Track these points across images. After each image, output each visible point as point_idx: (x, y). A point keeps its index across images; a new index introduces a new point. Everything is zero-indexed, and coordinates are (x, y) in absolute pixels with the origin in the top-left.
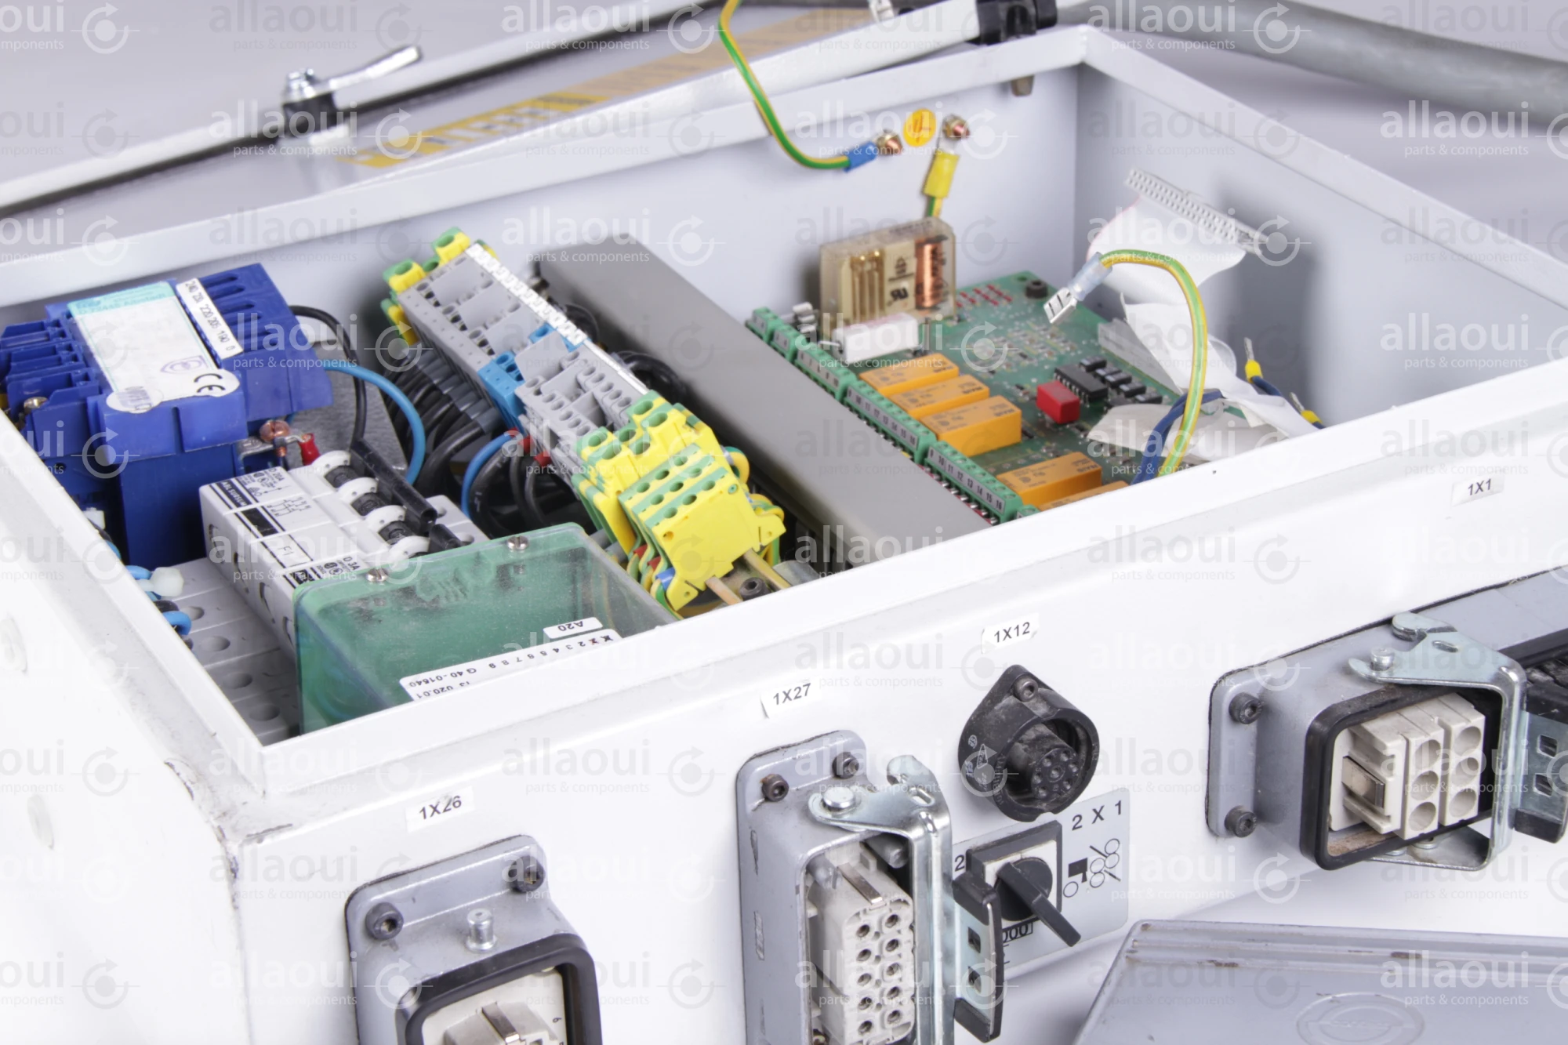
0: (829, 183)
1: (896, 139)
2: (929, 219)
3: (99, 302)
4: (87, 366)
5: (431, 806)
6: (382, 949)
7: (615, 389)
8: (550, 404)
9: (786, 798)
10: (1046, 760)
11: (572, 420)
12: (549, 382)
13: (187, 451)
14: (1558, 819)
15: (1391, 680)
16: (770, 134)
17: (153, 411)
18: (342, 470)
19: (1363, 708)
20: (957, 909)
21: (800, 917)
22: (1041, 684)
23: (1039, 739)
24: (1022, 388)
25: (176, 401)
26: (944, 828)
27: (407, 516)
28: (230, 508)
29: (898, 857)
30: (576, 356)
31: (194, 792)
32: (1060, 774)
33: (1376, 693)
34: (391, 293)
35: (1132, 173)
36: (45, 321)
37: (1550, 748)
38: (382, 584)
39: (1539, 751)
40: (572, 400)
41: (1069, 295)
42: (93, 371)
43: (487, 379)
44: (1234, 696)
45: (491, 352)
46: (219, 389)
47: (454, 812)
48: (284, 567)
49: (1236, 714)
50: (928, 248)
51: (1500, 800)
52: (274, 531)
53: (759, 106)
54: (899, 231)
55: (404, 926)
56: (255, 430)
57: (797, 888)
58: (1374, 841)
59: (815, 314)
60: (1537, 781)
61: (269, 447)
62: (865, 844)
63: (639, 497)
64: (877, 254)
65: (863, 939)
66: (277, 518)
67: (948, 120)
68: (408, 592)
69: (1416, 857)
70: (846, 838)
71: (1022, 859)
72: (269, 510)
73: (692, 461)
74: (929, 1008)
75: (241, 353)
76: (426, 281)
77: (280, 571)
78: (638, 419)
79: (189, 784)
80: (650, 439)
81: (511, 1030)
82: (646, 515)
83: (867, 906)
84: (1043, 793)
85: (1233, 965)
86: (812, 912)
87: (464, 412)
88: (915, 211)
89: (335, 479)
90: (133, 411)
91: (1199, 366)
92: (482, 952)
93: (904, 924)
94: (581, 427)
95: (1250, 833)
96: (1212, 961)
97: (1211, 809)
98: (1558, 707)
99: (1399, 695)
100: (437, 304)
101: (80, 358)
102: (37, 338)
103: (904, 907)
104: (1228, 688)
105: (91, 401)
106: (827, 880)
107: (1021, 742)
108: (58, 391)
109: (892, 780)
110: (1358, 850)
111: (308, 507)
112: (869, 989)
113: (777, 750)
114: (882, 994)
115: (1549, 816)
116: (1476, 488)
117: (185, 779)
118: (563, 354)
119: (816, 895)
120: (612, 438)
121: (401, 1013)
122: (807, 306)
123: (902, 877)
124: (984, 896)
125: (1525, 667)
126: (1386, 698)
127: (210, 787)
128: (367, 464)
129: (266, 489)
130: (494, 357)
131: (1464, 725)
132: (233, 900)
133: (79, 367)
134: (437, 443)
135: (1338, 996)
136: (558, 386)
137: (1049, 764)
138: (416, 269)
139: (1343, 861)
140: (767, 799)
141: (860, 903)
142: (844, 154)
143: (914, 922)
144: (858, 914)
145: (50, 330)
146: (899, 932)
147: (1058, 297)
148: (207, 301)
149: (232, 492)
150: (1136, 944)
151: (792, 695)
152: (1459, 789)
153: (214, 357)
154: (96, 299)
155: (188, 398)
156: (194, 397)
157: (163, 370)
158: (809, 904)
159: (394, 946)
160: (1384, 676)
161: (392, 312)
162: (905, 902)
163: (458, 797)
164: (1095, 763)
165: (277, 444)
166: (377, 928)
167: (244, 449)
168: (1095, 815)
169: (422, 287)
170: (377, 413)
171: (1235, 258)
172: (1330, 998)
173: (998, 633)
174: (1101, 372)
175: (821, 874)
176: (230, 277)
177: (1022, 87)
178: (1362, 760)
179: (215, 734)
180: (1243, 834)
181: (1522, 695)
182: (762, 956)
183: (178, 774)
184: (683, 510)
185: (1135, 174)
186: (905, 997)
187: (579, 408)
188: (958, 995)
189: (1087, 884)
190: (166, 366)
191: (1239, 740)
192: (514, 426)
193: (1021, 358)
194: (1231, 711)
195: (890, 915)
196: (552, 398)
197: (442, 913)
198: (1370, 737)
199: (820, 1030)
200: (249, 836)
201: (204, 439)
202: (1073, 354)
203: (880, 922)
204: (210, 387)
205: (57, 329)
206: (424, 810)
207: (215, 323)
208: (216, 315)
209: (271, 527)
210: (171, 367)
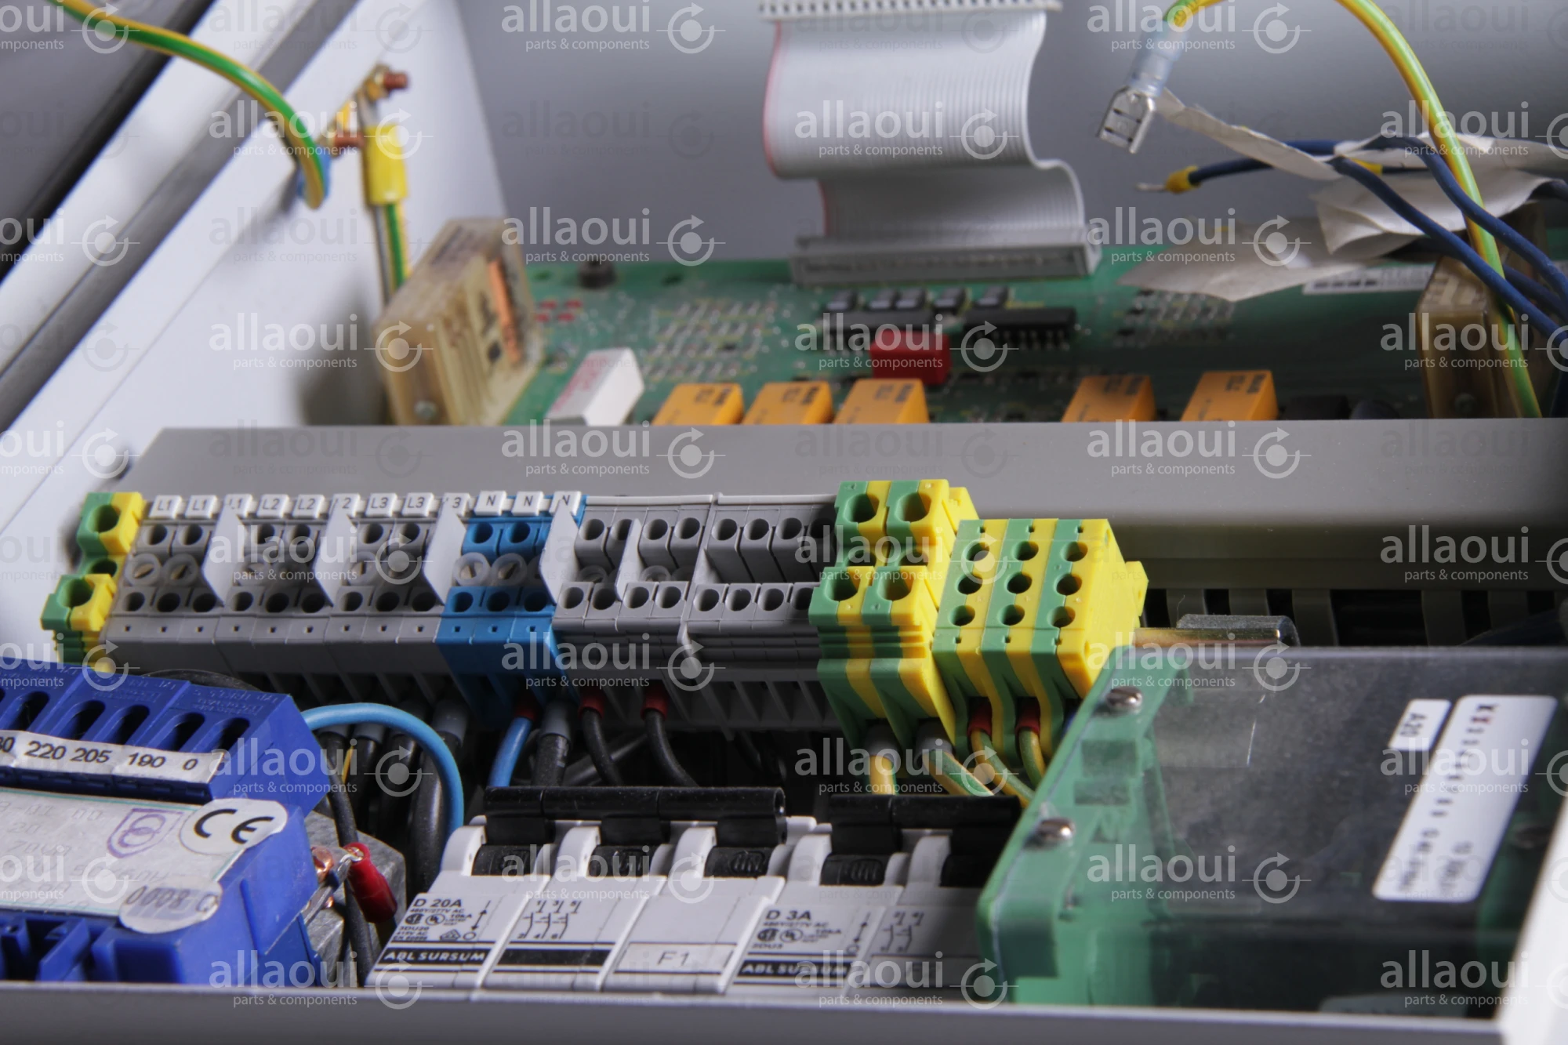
13: (265, 952)
17: (225, 902)
52: (601, 953)
61: (327, 894)
90: (203, 917)
207: (92, 755)
208: (73, 745)
209: (583, 952)
210: (126, 845)
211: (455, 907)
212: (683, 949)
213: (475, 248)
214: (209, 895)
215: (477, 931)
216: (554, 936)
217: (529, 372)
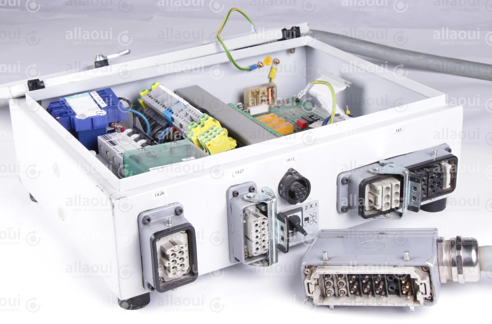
0: (246, 74)
1: (262, 63)
2: (270, 83)
3: (72, 97)
4: (70, 109)
5: (157, 194)
6: (146, 226)
7: (196, 114)
8: (180, 118)
9: (238, 196)
10: (298, 189)
11: (186, 121)
12: (180, 113)
13: (94, 129)
14: (418, 206)
15: (378, 173)
16: (230, 61)
17: (87, 119)
18: (131, 133)
19: (372, 179)
20: (278, 221)
21: (242, 222)
22: (297, 172)
23: (297, 184)
24: (293, 121)
25: (92, 117)
26: (275, 201)
27: (147, 142)
28: (105, 140)
29: (264, 208)
30: (186, 107)
31: (103, 191)
32: (302, 193)
33: (375, 176)
34: (140, 97)
35: (319, 69)
36: (59, 101)
37: (416, 190)
38: (143, 151)
39: (413, 190)
40: (185, 117)
41: (303, 92)
42: (72, 111)
43: (165, 114)
44: (342, 178)
45: (165, 108)
46: (102, 114)
47: (162, 195)
48: (119, 152)
49: (343, 182)
50: (270, 89)
51: (404, 202)
52: (116, 145)
53: (228, 54)
54: (263, 85)
55: (151, 222)
56: (110, 125)
57: (241, 215)
58: (376, 212)
59: (243, 105)
60: (413, 198)
61: (113, 129)
62: (256, 205)
63: (202, 137)
64: (258, 90)
65: (257, 227)
66: (116, 142)
67: (274, 59)
68: (150, 153)
69: (386, 217)
70: (252, 204)
71: (293, 215)
72: (114, 141)
73: (215, 129)
74: (272, 245)
75: (107, 106)
76: (149, 93)
77: (118, 153)
78: (201, 119)
79: (102, 189)
80: (204, 124)
81: (176, 244)
82: (203, 141)
83: (257, 219)
84: (298, 197)
85: (342, 237)
86: (245, 222)
87: (159, 123)
88: (267, 81)
89: (129, 135)
90: (82, 119)
91: (334, 107)
92: (169, 226)
93: (266, 224)
94: (188, 123)
95: (347, 212)
96: (338, 236)
97: (338, 206)
98: (417, 179)
99: (380, 176)
100: (152, 98)
101: (69, 108)
102: (58, 105)
103: (266, 220)
104: (341, 176)
105: (72, 117)
106: (248, 213)
107: (293, 185)
108: (64, 115)
109: (263, 192)
110: (372, 214)
111: (123, 140)
112: (258, 240)
113: (236, 185)
114: (261, 241)
115: (416, 206)
116: (398, 130)
117: (101, 188)
118: (183, 107)
119: (246, 217)
120: (195, 124)
121: (151, 239)
122: (241, 103)
123: (265, 213)
124: (284, 217)
125: (410, 171)
126: (377, 177)
127: (107, 190)
128: (137, 131)
129: (113, 137)
130: (166, 109)
131: (396, 184)
132: (113, 214)
133: (68, 110)
134: (152, 130)
135: (366, 241)
136: (182, 114)
137: (299, 190)
138: (147, 91)
139: (369, 217)
140: (234, 196)
141: (255, 219)
142: (249, 67)
143: (268, 224)
144: (255, 221)
145: (61, 103)
146: (265, 226)
147: (301, 93)
148: (98, 95)
149: (105, 137)
150: (320, 234)
151: (240, 172)
152: (395, 199)
153: (100, 107)
154: (71, 96)
155: (95, 116)
156: (96, 116)
157: (88, 110)
158: (244, 220)
159: (149, 226)
160: (377, 172)
161: (141, 101)
162: (266, 219)
163: (163, 192)
164: (310, 191)
165: (115, 128)
166: (145, 221)
167: (107, 129)
168: (310, 206)
169: (148, 95)
170: (138, 123)
171: (344, 88)
172: (364, 242)
173: (287, 160)
174: (312, 117)
175: (247, 212)
176: (103, 91)
177: (292, 51)
178: (372, 192)
179: (107, 180)
180: (346, 212)
181: (409, 176)
182: (233, 235)
183: (99, 188)
184: (213, 139)
185: (320, 70)
186: (266, 242)
187: (187, 119)
188: (279, 243)
189: (309, 223)
190: (89, 110)
191: (344, 189)
192: (171, 125)
193: (293, 115)
194: (342, 182)
195: (263, 222)
196: (180, 117)
197: (160, 219)
198: (374, 186)
199: (247, 252)
200: (116, 198)
201: (98, 126)
202: (306, 114)
203: (260, 223)
204: (100, 114)
205: (62, 103)
206: (156, 195)
207: (100, 100)
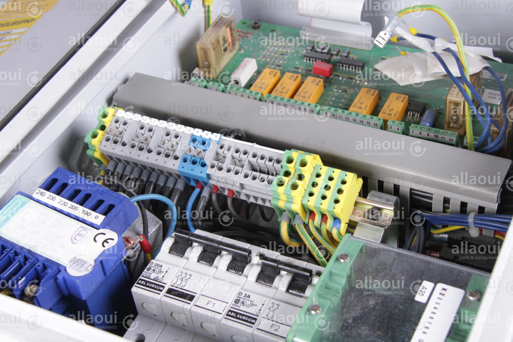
4: (37, 259)
28: (157, 293)
34: (91, 147)
42: (44, 261)
45: (176, 158)
48: (221, 314)
50: (228, 28)
52: (192, 296)
63: (313, 199)
64: (218, 38)
66: (184, 288)
76: (107, 135)
78: (290, 165)
90: (86, 272)
100: (124, 145)
129: (161, 274)
130: (180, 160)
133: (36, 262)
138: (101, 132)
148: (57, 197)
149: (149, 285)
155: (103, 253)
161: (97, 155)
169: (108, 139)
204: (107, 242)
207: (74, 207)
208: (70, 203)
209: (188, 295)
210: (75, 239)
211: (160, 268)
212: (214, 301)
213: (224, 24)
214: (91, 265)
215: (163, 278)
216: (182, 286)
217: (235, 52)
